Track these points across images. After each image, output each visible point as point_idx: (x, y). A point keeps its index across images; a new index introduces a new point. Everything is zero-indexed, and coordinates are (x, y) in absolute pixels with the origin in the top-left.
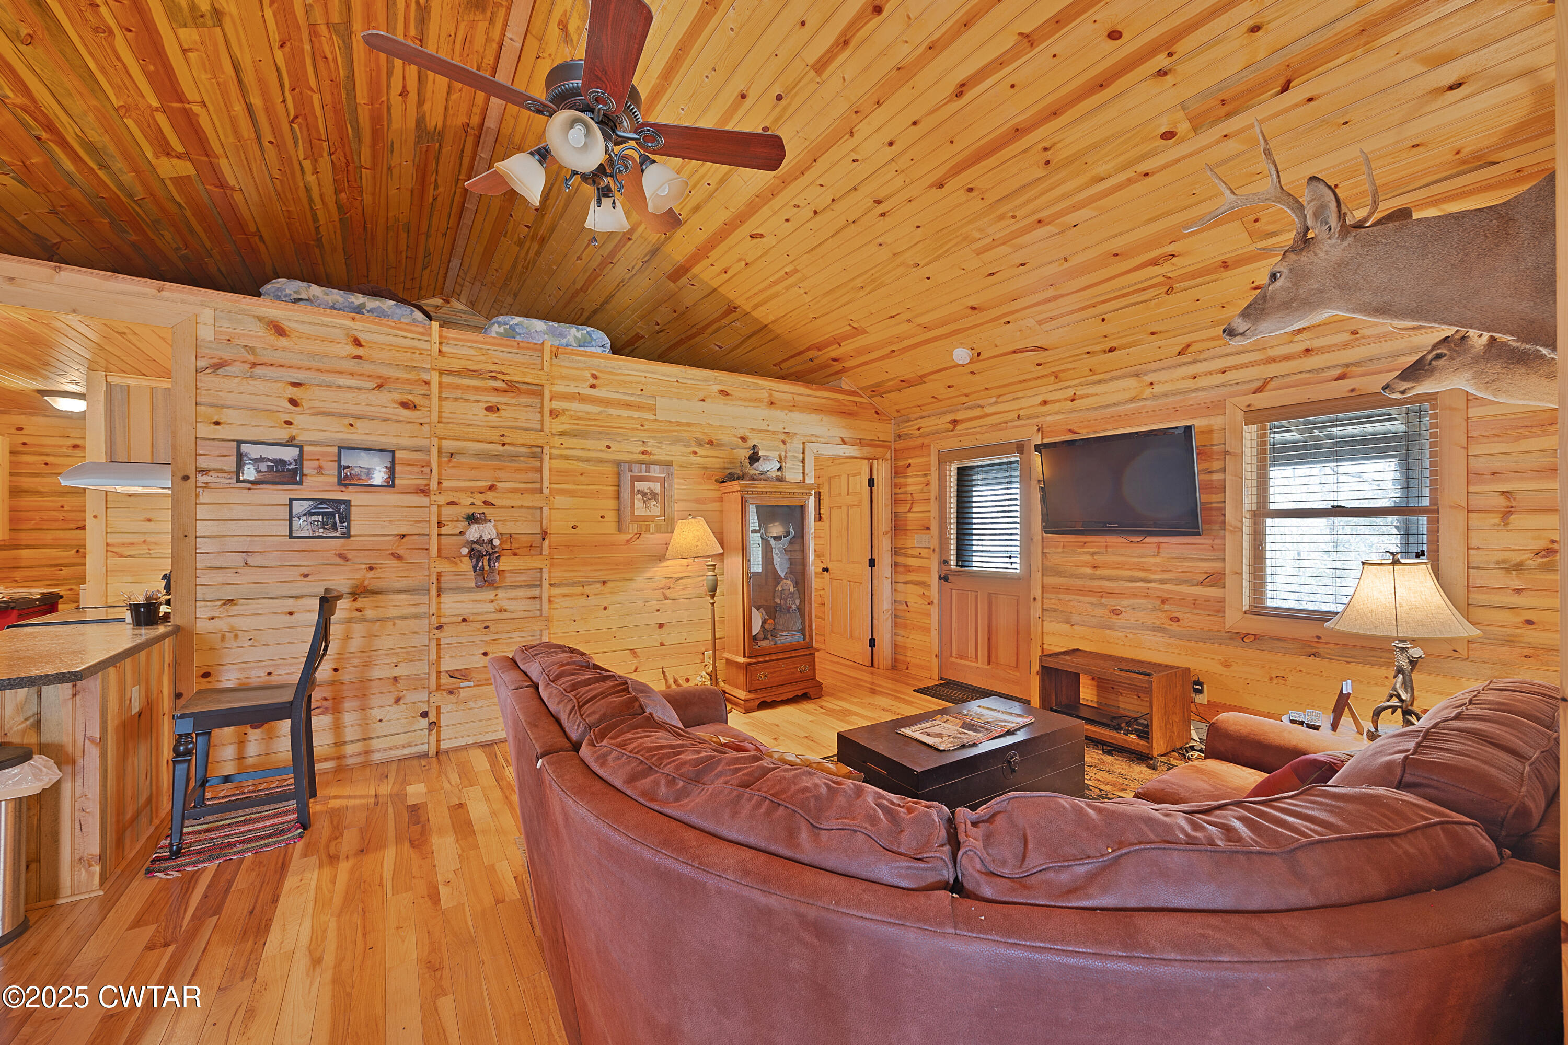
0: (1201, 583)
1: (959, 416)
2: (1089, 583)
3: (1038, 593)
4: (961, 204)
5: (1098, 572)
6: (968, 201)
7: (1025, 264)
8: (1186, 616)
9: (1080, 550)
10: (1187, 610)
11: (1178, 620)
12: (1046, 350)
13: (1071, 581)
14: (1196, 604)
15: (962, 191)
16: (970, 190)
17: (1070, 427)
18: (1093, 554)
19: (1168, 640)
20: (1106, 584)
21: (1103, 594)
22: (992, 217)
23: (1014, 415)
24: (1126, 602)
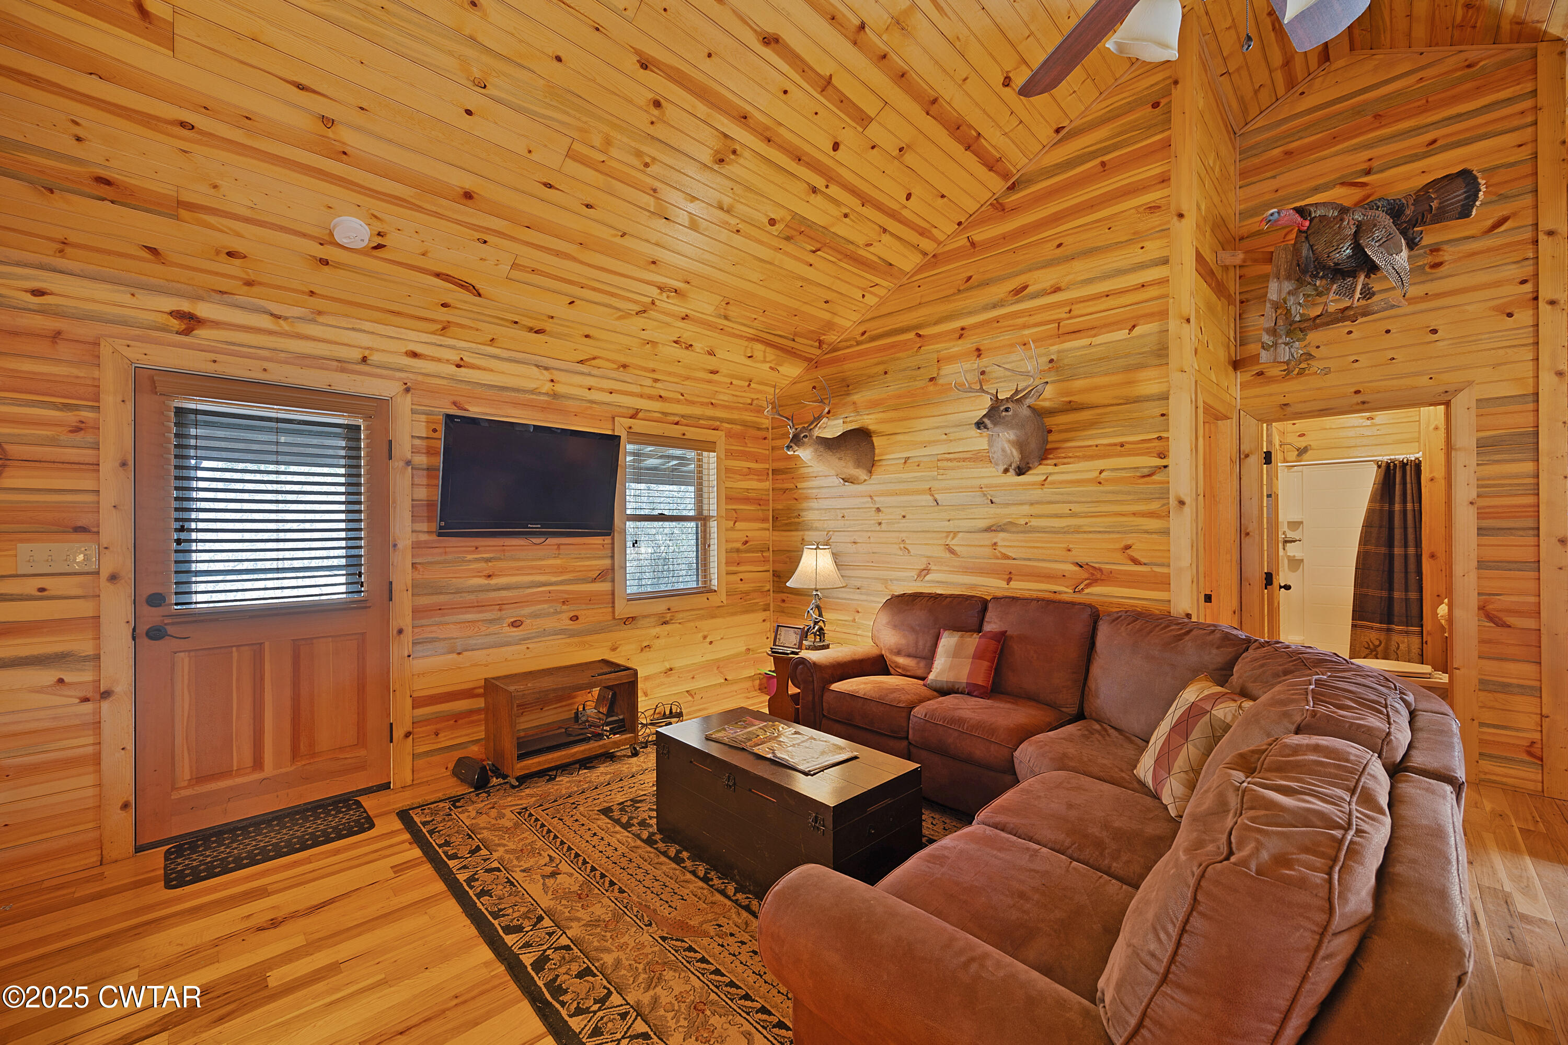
0: (594, 580)
1: (203, 310)
2: (482, 596)
3: (406, 621)
4: (631, 102)
5: (493, 581)
6: (641, 108)
7: (591, 207)
8: (583, 612)
9: (470, 557)
10: (584, 607)
11: (577, 618)
12: (480, 295)
13: (457, 598)
14: (590, 599)
15: (651, 96)
16: (657, 104)
17: (458, 399)
18: (488, 560)
19: (568, 640)
20: (504, 593)
21: (501, 606)
22: (633, 144)
23: (357, 355)
24: (527, 611)
